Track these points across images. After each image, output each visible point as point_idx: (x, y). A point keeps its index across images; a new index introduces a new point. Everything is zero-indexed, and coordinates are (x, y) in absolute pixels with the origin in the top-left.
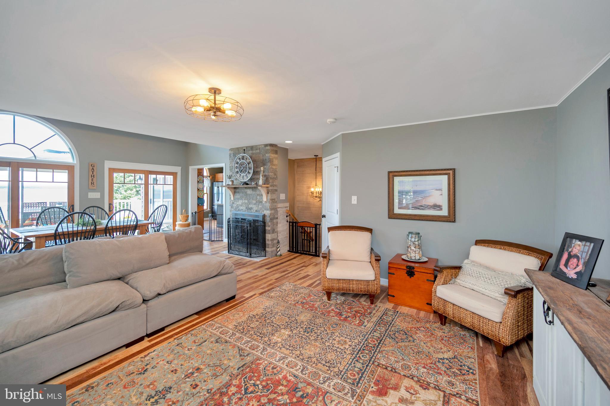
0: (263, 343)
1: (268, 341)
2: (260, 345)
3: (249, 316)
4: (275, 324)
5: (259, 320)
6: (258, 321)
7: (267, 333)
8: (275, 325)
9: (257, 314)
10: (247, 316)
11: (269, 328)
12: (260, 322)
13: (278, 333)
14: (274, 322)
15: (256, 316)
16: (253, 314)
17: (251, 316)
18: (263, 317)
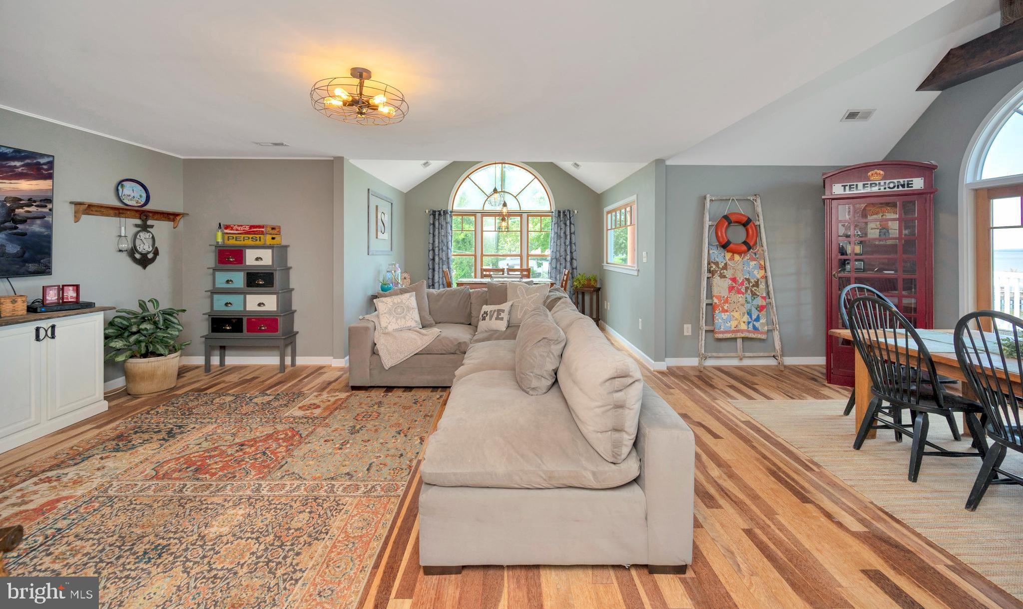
0: (262, 497)
1: (256, 503)
2: (269, 493)
3: (327, 533)
4: (248, 538)
5: (297, 533)
6: (296, 530)
7: (262, 515)
8: (249, 535)
9: (310, 544)
10: (334, 531)
11: (261, 524)
12: (289, 529)
13: (236, 523)
14: (254, 541)
15: (309, 540)
16: (323, 543)
17: (323, 536)
18: (288, 544)
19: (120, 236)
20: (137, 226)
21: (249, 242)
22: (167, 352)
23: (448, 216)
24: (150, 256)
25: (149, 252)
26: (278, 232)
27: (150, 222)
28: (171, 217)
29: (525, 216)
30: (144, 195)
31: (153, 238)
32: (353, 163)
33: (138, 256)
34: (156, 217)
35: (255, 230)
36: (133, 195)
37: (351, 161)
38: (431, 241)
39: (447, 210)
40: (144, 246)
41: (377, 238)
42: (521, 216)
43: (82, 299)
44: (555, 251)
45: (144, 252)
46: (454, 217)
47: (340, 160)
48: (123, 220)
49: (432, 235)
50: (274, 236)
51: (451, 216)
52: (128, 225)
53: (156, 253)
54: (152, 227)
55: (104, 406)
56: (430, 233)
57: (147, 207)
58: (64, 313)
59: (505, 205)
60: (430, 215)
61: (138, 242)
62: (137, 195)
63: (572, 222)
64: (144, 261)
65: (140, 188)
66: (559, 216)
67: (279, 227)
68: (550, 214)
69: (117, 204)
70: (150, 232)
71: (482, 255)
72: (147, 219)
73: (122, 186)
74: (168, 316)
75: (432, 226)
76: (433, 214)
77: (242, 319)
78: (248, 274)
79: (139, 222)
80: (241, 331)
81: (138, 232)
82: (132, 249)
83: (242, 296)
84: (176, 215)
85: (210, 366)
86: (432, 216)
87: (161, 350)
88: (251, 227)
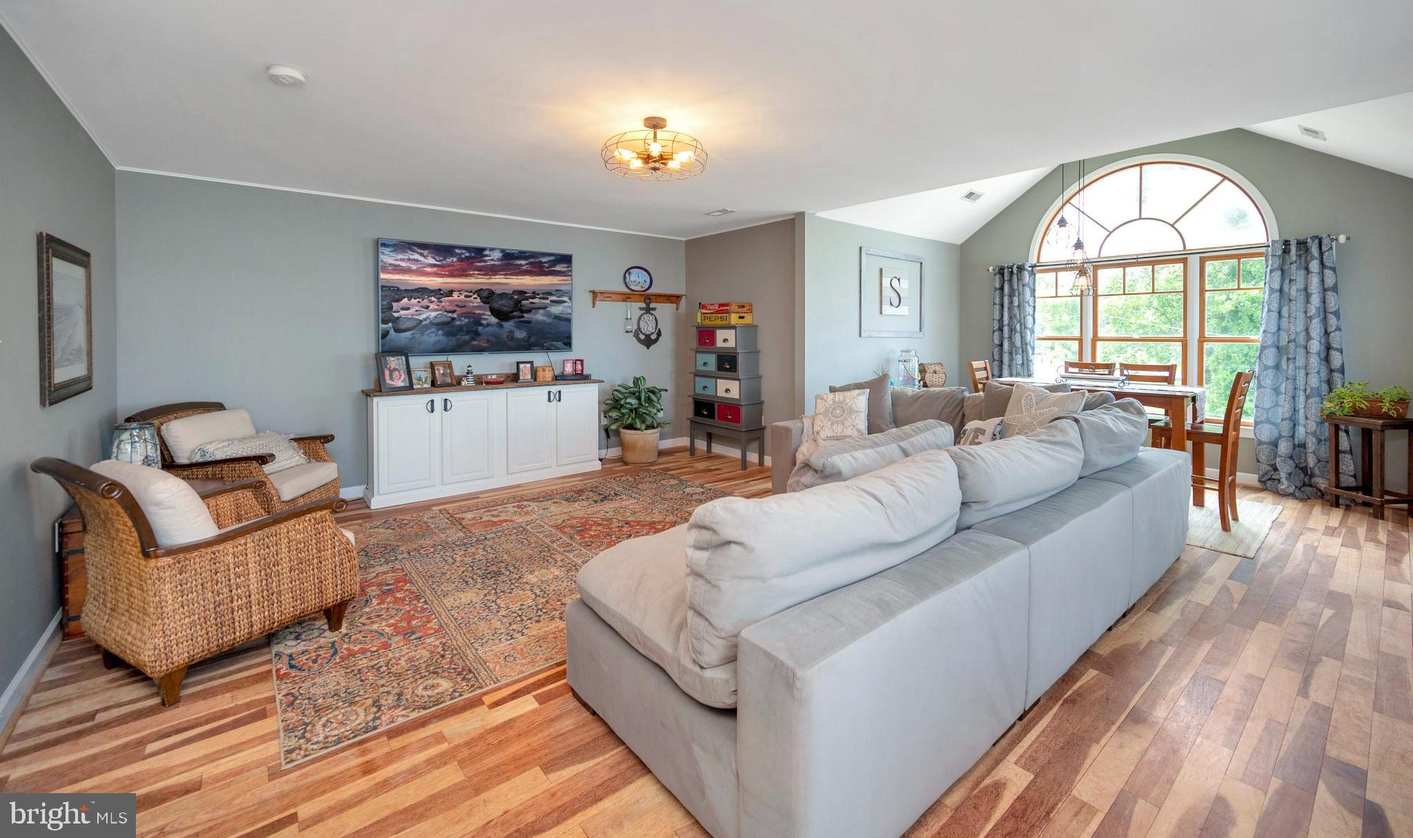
4: (535, 594)
8: (538, 592)
19: (627, 319)
20: (641, 309)
21: (719, 322)
22: (643, 427)
23: (1026, 274)
24: (653, 337)
25: (652, 333)
26: (749, 309)
27: (652, 305)
28: (674, 299)
29: (1194, 261)
30: (648, 280)
31: (656, 319)
32: (825, 217)
33: (642, 337)
34: (658, 300)
35: (723, 309)
36: (638, 280)
37: (818, 214)
38: (997, 316)
39: (1023, 265)
40: (648, 327)
41: (881, 313)
42: (1184, 261)
43: (585, 373)
44: (1274, 329)
45: (648, 333)
46: (1038, 276)
47: (801, 216)
48: (629, 304)
49: (997, 307)
50: (741, 315)
51: (1032, 274)
52: (635, 308)
53: (659, 334)
54: (654, 309)
55: (598, 466)
56: (995, 304)
57: (651, 291)
58: (565, 382)
59: (1079, 245)
60: (995, 274)
61: (642, 324)
62: (641, 280)
63: (1328, 264)
64: (648, 342)
65: (646, 273)
66: (1286, 251)
67: (751, 305)
68: (1263, 250)
69: (625, 290)
70: (652, 314)
71: (1095, 338)
72: (650, 303)
73: (630, 273)
74: (651, 394)
75: (997, 292)
76: (999, 273)
77: (714, 405)
78: (718, 356)
79: (643, 305)
80: (713, 417)
81: (642, 315)
82: (636, 331)
83: (714, 380)
84: (678, 297)
85: (694, 449)
86: (998, 277)
87: (638, 425)
88: (721, 305)
